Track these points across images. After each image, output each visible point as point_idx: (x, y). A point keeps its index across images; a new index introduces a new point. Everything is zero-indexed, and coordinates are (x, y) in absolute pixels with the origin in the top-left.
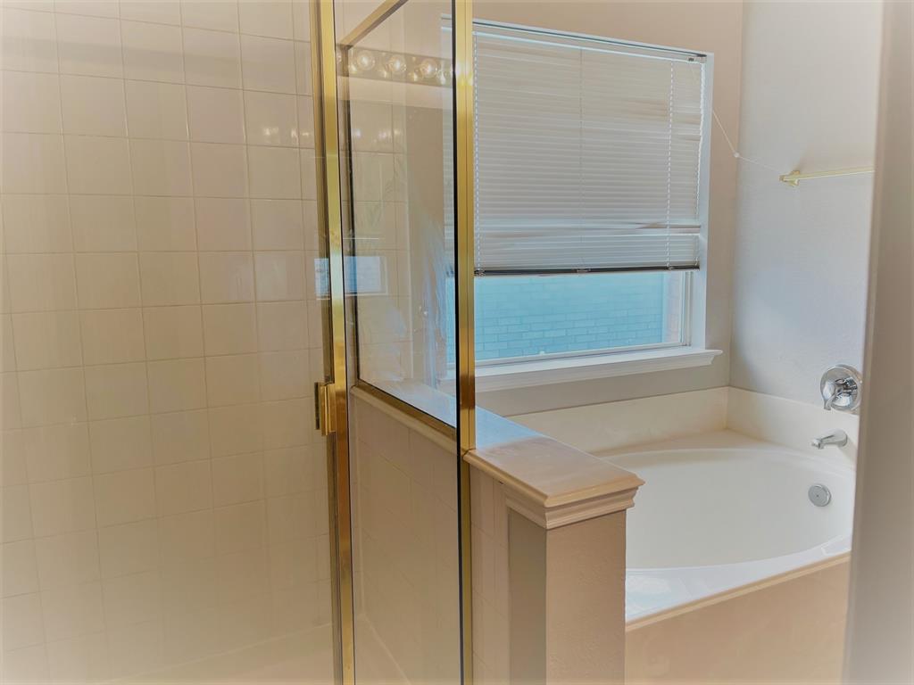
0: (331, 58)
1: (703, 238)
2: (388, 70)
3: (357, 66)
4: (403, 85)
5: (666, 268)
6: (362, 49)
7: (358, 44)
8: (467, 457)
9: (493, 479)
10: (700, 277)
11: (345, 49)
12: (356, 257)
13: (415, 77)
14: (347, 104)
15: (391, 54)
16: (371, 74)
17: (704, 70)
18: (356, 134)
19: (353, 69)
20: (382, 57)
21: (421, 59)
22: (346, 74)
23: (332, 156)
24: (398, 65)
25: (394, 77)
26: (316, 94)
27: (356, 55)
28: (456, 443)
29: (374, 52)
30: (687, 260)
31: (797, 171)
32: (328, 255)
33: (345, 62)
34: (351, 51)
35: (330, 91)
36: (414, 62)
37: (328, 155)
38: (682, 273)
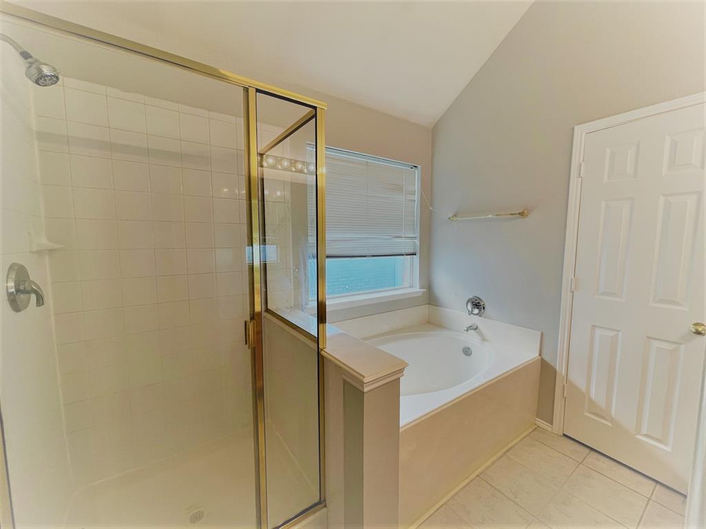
0: (255, 159)
1: (417, 242)
2: (281, 165)
3: (267, 163)
4: (290, 173)
5: (403, 255)
6: (269, 155)
7: (267, 154)
8: (322, 353)
9: (336, 365)
10: (416, 258)
11: (261, 155)
12: (267, 246)
13: (294, 169)
14: (262, 180)
15: (282, 159)
16: (273, 167)
17: (417, 172)
18: (266, 192)
19: (265, 164)
20: (279, 160)
21: (296, 161)
22: (262, 166)
23: (255, 202)
24: (286, 163)
25: (285, 169)
26: (247, 175)
27: (266, 158)
28: (317, 346)
29: (275, 158)
30: (411, 251)
31: (455, 216)
32: (252, 245)
33: (262, 160)
34: (264, 156)
35: (254, 173)
36: (293, 162)
37: (253, 201)
38: (409, 256)
